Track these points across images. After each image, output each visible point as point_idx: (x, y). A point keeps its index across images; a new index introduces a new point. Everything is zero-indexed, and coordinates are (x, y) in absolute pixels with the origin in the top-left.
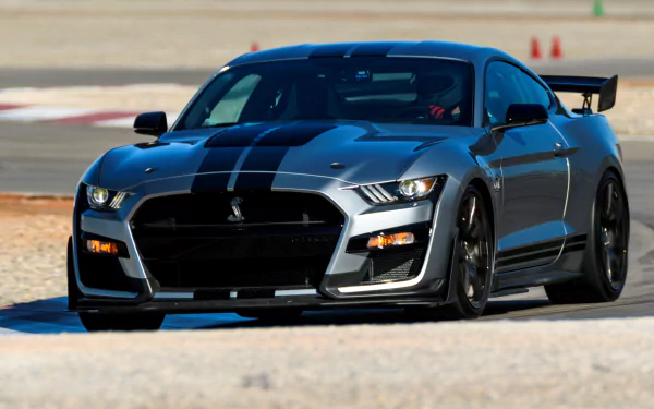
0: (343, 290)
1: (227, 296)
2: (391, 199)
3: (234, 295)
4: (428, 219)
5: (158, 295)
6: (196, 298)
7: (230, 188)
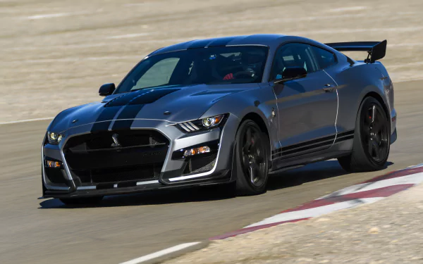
0: (171, 180)
1: (112, 187)
2: (197, 128)
3: (116, 186)
4: (217, 138)
5: (79, 188)
6: (97, 188)
7: (110, 129)
